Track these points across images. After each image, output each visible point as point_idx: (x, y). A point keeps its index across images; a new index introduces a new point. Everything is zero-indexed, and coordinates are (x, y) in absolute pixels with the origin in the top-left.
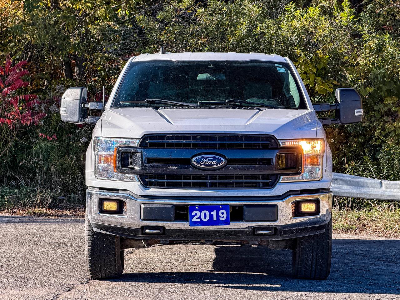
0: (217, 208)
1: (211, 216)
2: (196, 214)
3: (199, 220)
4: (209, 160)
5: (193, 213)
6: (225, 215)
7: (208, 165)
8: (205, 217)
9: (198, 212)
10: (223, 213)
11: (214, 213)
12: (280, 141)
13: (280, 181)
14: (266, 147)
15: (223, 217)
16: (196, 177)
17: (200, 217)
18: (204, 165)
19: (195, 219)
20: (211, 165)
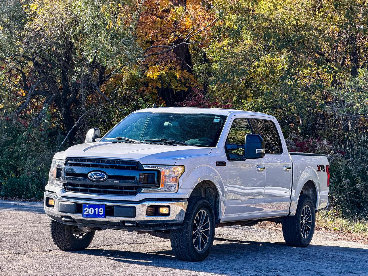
0: (98, 206)
1: (95, 211)
2: (86, 210)
3: (88, 213)
4: (97, 175)
5: (85, 209)
6: (102, 212)
7: (96, 179)
8: (91, 212)
9: (88, 209)
10: (101, 210)
11: (97, 210)
12: (143, 165)
13: (142, 191)
14: (133, 169)
15: (101, 213)
16: (91, 186)
17: (88, 212)
18: (94, 178)
19: (86, 213)
20: (98, 178)
